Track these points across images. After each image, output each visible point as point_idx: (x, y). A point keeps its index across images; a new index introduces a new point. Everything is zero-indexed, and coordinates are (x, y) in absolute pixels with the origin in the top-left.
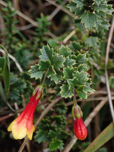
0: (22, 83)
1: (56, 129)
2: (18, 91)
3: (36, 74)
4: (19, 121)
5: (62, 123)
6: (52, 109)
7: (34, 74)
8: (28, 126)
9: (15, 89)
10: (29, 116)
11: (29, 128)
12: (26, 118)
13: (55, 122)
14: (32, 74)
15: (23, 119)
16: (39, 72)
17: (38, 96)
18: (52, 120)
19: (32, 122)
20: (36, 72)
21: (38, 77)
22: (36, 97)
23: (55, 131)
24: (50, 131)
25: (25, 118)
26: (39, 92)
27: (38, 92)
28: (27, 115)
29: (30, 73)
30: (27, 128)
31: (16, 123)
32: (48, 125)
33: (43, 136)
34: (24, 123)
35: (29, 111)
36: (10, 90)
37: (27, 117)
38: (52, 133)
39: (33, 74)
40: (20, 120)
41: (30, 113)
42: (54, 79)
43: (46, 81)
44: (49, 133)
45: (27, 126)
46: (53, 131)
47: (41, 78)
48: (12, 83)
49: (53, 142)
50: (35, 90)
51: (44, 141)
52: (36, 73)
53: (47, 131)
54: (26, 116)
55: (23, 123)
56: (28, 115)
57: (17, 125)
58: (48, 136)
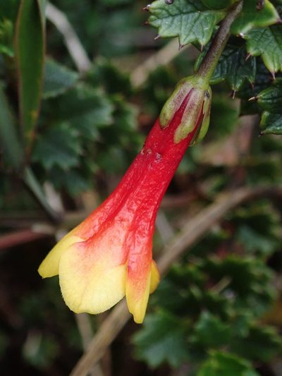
0: (94, 104)
1: (231, 312)
2: (74, 133)
3: (184, 23)
4: (92, 233)
5: (256, 288)
6: (216, 230)
7: (175, 21)
8: (133, 258)
9: (64, 126)
10: (140, 214)
11: (134, 266)
12: (125, 224)
13: (225, 283)
14: (167, 21)
15: (109, 226)
16: (197, 14)
17: (187, 125)
18: (214, 275)
19: (149, 244)
20: (181, 13)
21: (192, 38)
22: (176, 128)
23: (224, 318)
24: (205, 316)
25: (122, 220)
26: (191, 108)
27: (188, 105)
28: (129, 209)
29: (158, 17)
30: (129, 269)
31: (79, 240)
32: (195, 291)
33: (170, 340)
34: (116, 241)
35: (138, 189)
36: (41, 130)
37: (131, 219)
38: (210, 325)
39: (172, 22)
40: (97, 228)
41: (143, 201)
42: (262, 50)
43: (222, 68)
44: (200, 326)
45: (126, 259)
46: (216, 320)
47: (203, 41)
48: (53, 94)
49: (214, 364)
50: (175, 95)
51: (174, 362)
52: (184, 17)
53: (186, 322)
54: (127, 215)
55: (111, 242)
56: (135, 207)
57: (82, 250)
58: (193, 339)
